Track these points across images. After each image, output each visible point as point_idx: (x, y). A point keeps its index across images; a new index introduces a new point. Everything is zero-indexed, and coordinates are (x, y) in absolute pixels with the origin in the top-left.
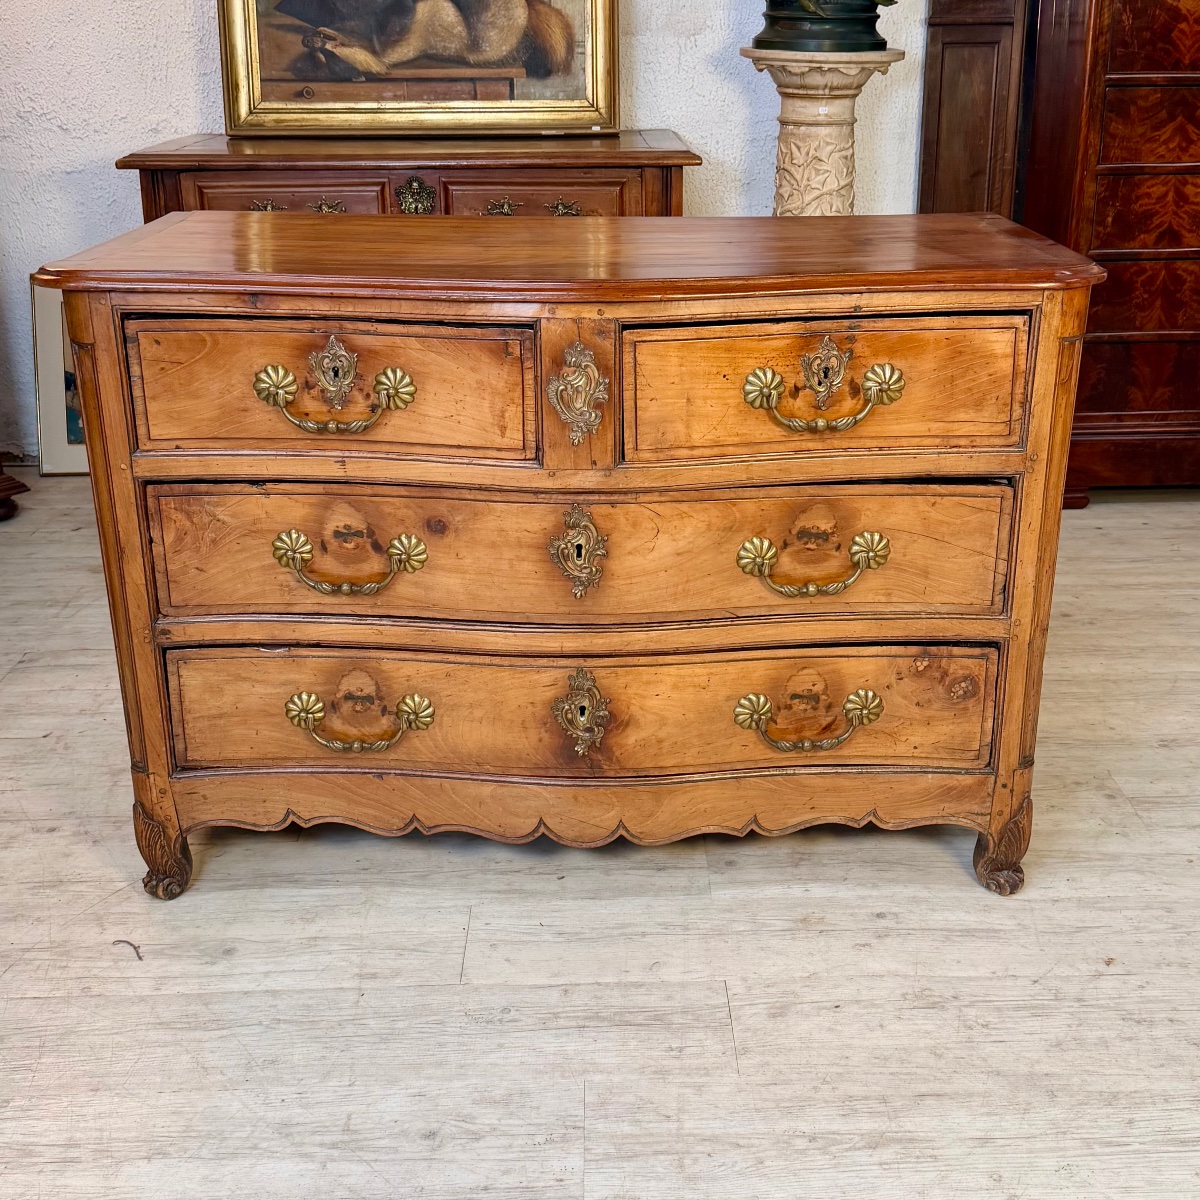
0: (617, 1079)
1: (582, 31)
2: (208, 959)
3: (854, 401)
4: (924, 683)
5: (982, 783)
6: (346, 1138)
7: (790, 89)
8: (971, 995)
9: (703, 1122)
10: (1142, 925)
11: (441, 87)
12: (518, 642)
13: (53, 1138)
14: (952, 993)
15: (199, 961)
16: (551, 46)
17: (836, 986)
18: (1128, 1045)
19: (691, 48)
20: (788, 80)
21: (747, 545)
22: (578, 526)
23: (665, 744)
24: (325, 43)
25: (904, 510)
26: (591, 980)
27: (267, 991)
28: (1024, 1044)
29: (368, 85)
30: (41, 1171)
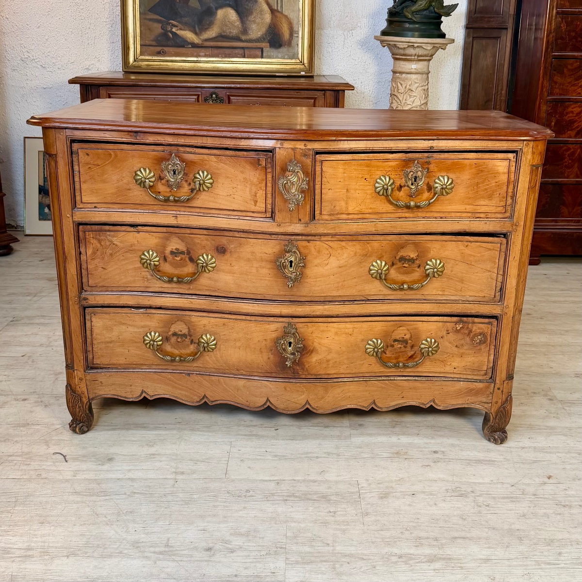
0: (303, 525)
1: (297, 26)
2: (100, 463)
3: (429, 194)
4: (460, 336)
5: (488, 387)
6: (167, 549)
7: (398, 56)
8: (480, 491)
9: (346, 547)
10: (566, 460)
11: (228, 51)
12: (259, 309)
13: (20, 545)
14: (470, 490)
15: (96, 464)
16: (282, 33)
17: (413, 485)
18: (558, 517)
19: (350, 37)
20: (396, 51)
21: (374, 264)
22: (291, 251)
23: (331, 362)
24: (172, 29)
25: (453, 249)
26: (291, 478)
27: (129, 479)
28: (506, 515)
29: (192, 49)
30: (13, 561)
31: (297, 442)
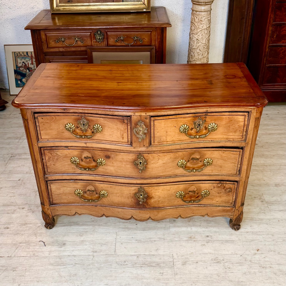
0: (149, 281)
2: (60, 246)
3: (206, 131)
4: (220, 189)
5: (232, 209)
8: (227, 259)
10: (266, 239)
12: (127, 181)
14: (222, 259)
15: (58, 247)
17: (197, 257)
18: (260, 274)
21: (180, 161)
22: (141, 158)
23: (160, 202)
25: (216, 154)
26: (143, 254)
27: (73, 255)
31: (146, 231)
